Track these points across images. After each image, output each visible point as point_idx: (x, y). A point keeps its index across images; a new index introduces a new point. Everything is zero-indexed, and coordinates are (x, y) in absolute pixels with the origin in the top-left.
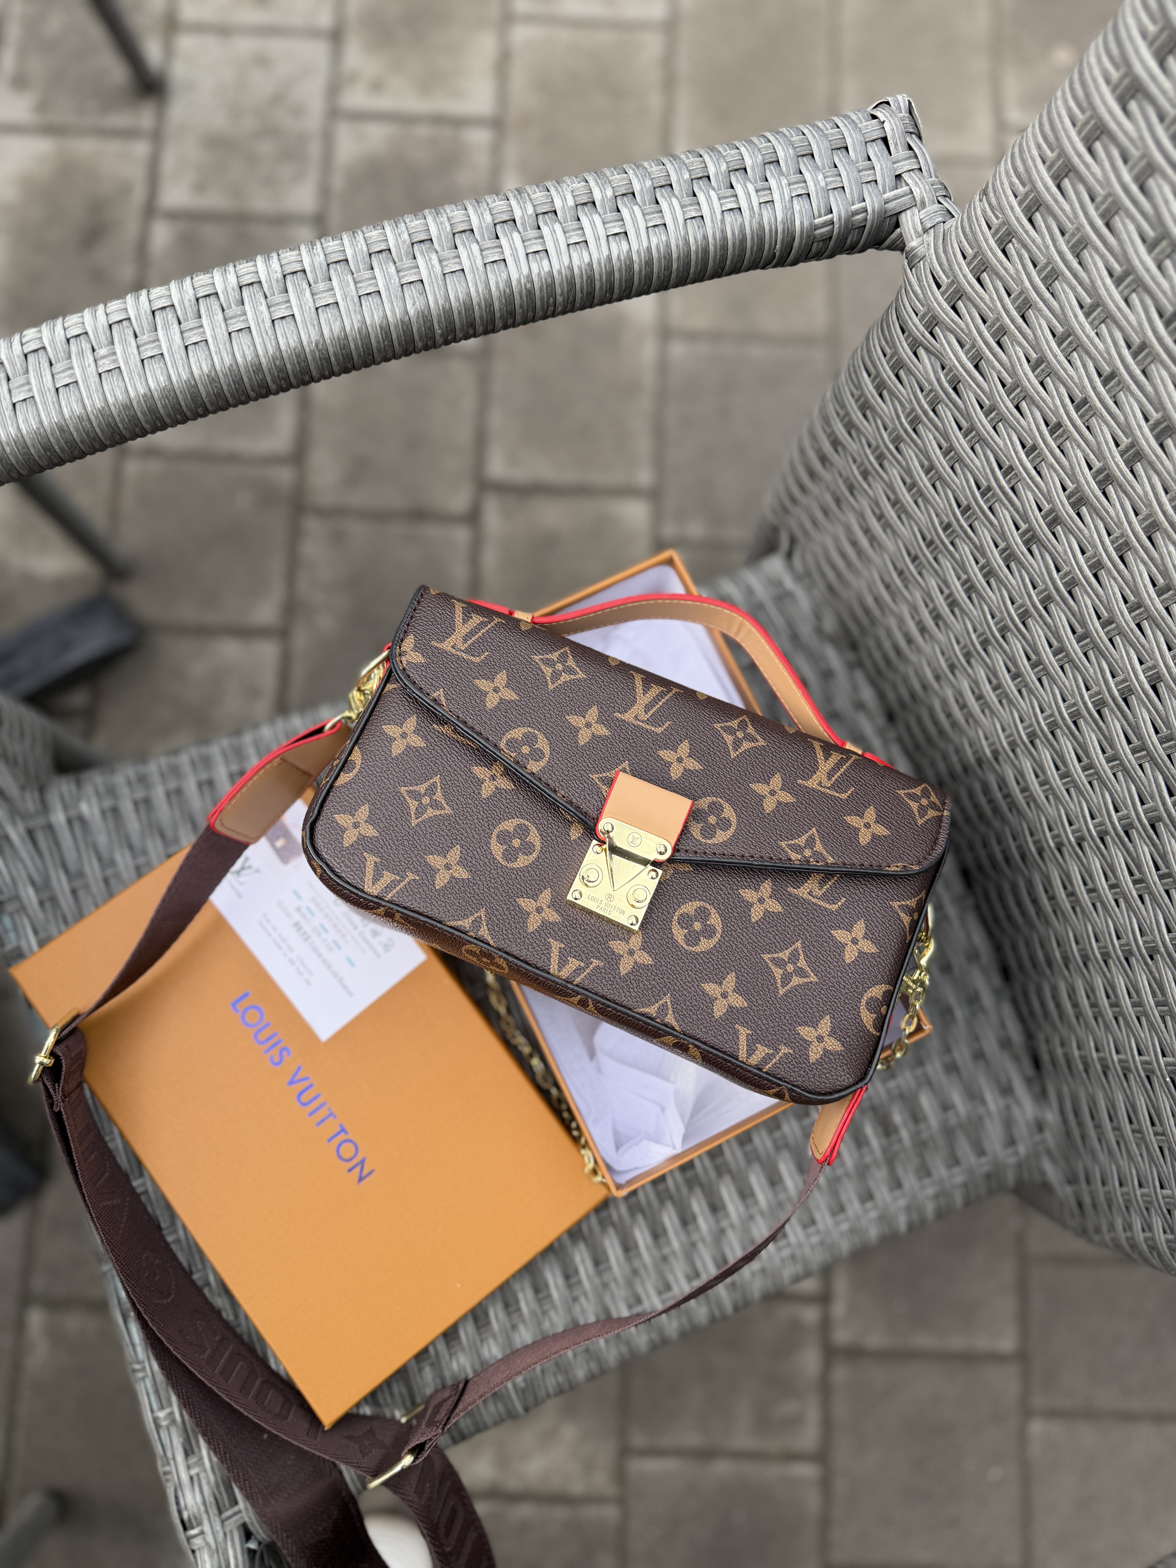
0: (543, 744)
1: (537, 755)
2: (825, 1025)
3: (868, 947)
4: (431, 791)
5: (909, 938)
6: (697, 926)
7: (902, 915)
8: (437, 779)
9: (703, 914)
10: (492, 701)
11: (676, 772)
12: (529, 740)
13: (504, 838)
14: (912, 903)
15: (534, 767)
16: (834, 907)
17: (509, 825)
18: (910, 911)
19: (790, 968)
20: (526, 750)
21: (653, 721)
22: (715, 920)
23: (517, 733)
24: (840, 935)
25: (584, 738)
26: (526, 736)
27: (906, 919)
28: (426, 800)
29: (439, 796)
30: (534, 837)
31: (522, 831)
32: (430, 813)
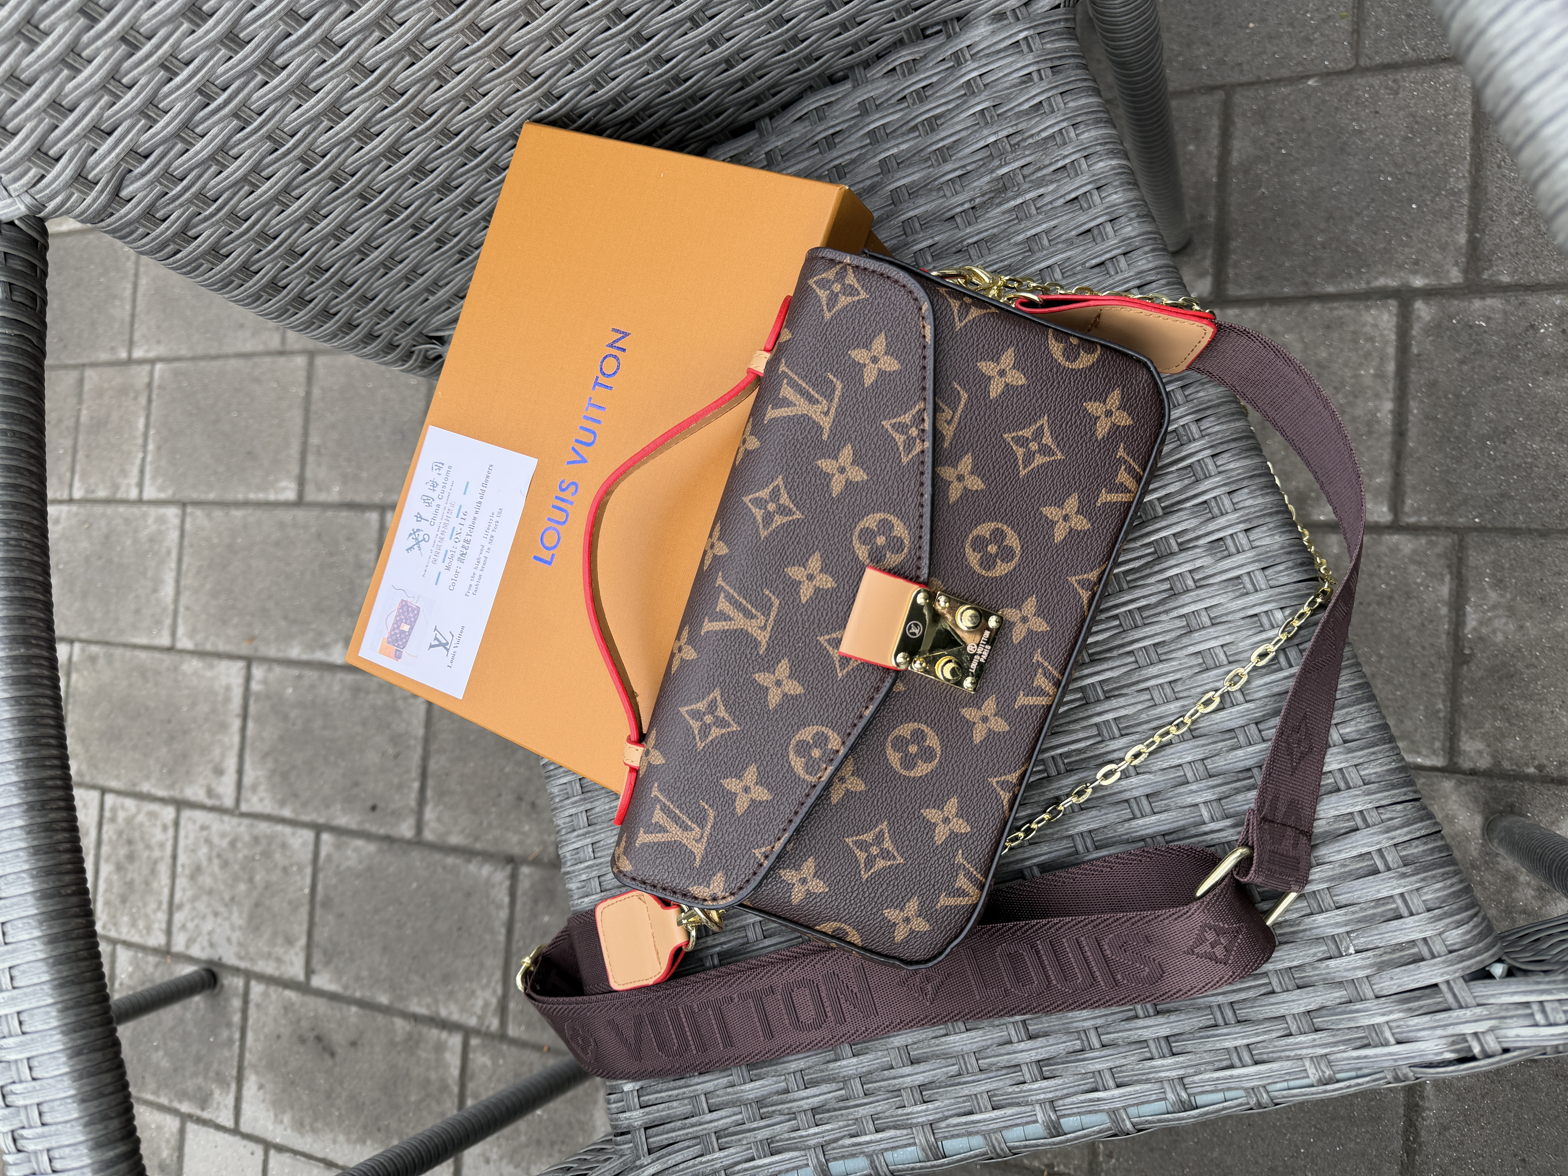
0: (807, 734)
1: (821, 740)
2: (1094, 407)
3: (1008, 358)
4: (864, 846)
5: (993, 310)
6: (992, 549)
7: (970, 317)
8: (849, 841)
9: (980, 544)
10: (762, 794)
11: (827, 582)
12: (803, 749)
13: (909, 762)
14: (955, 305)
15: (835, 741)
16: (964, 396)
17: (894, 758)
18: (965, 309)
19: (1034, 446)
20: (816, 753)
21: (766, 609)
22: (984, 530)
23: (798, 764)
24: (995, 389)
25: (794, 688)
26: (798, 753)
27: (975, 313)
28: (874, 850)
29: (868, 837)
30: (905, 730)
31: (900, 744)
32: (887, 844)
